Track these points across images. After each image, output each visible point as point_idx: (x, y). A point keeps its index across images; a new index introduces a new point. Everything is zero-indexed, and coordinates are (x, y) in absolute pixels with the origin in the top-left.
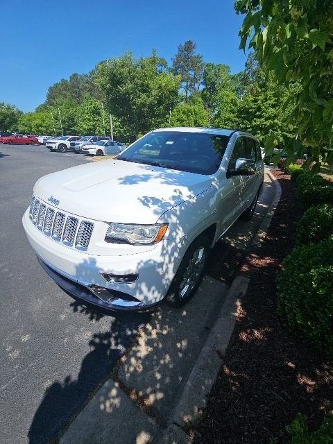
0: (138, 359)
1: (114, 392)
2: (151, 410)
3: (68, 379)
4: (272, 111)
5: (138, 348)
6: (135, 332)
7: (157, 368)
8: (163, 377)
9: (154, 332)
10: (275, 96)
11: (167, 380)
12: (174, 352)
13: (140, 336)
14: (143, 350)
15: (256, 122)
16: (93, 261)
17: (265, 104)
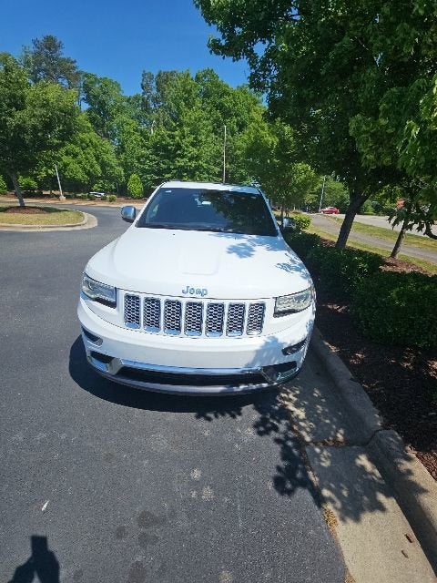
0: (303, 420)
1: (318, 450)
2: (348, 442)
3: (279, 468)
4: (194, 151)
5: (295, 414)
6: (279, 405)
7: (322, 418)
8: (331, 420)
9: (291, 396)
10: (191, 133)
11: (335, 420)
12: (318, 401)
13: (286, 405)
14: (301, 413)
15: (181, 162)
16: (275, 340)
17: (183, 141)
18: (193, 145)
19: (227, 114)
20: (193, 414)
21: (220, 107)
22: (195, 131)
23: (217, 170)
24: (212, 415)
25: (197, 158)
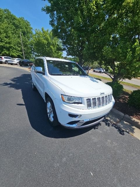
18: (6, 37)
20: (93, 129)
21: (14, 24)
22: (6, 32)
23: (19, 49)
24: (96, 127)
25: (9, 43)
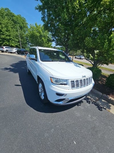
0: (91, 98)
1: (97, 102)
2: (99, 99)
3: (97, 107)
11: (94, 96)
17: (3, 29)
18: (7, 31)
19: (15, 22)
22: (6, 27)
